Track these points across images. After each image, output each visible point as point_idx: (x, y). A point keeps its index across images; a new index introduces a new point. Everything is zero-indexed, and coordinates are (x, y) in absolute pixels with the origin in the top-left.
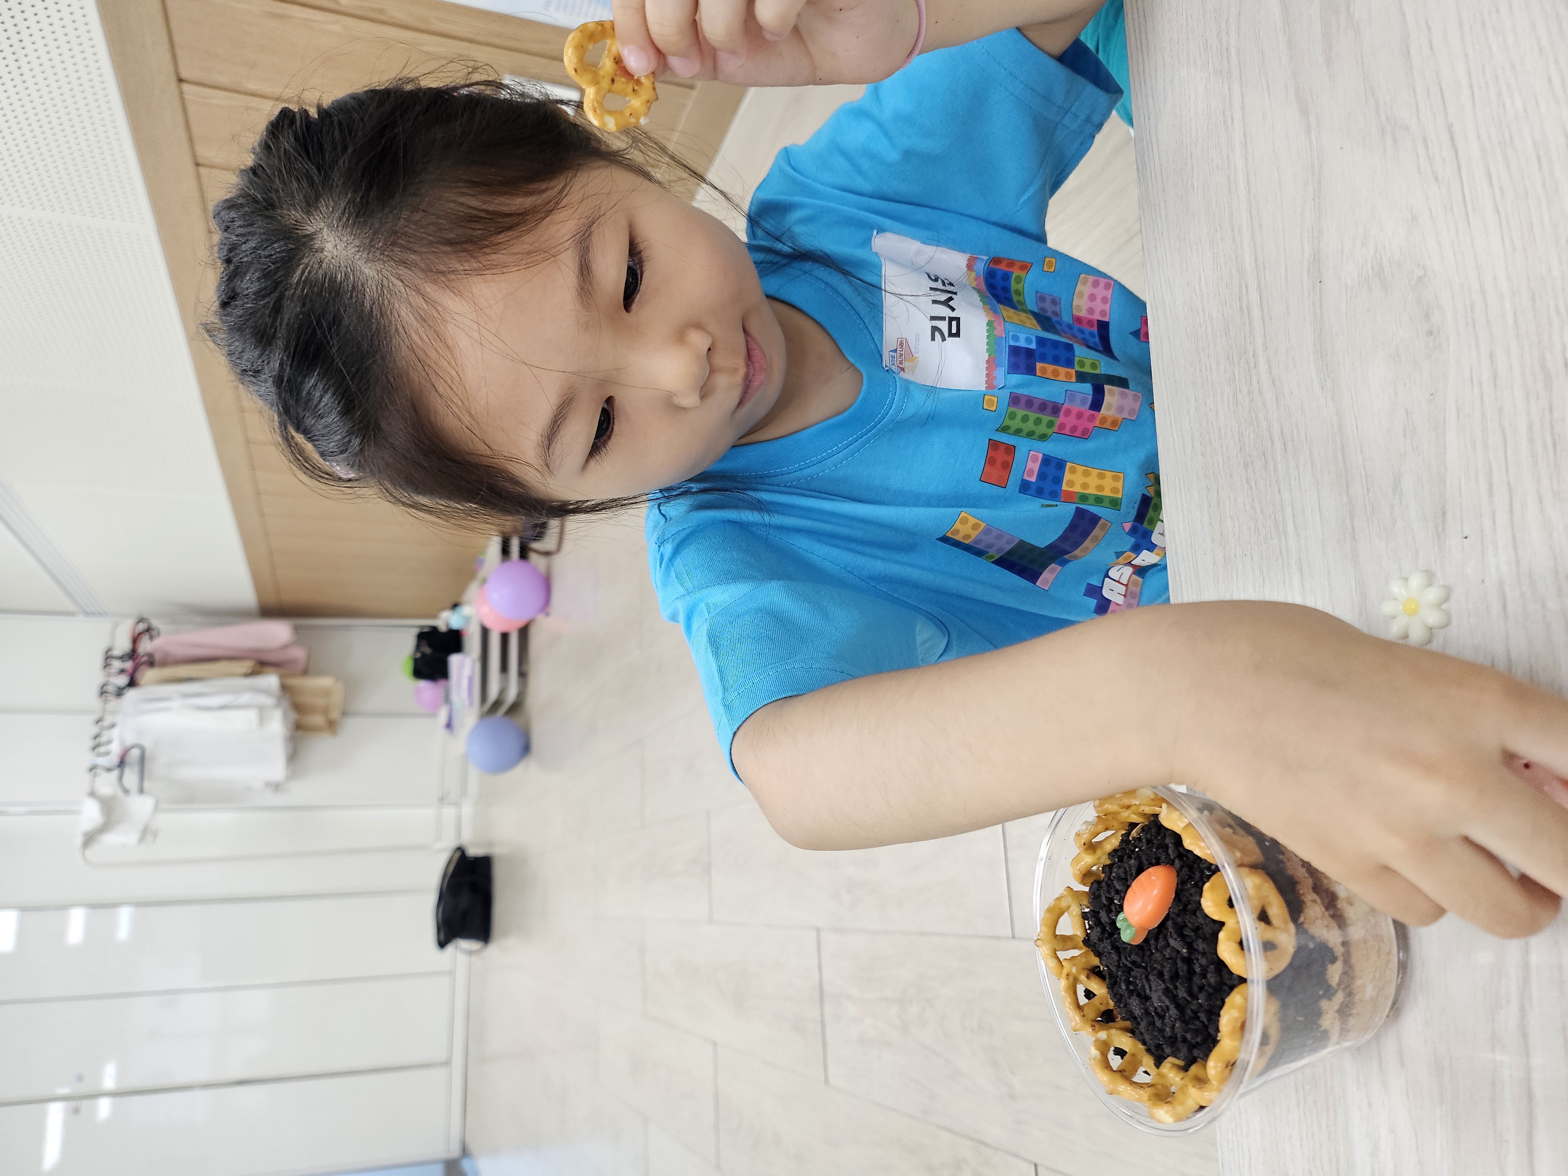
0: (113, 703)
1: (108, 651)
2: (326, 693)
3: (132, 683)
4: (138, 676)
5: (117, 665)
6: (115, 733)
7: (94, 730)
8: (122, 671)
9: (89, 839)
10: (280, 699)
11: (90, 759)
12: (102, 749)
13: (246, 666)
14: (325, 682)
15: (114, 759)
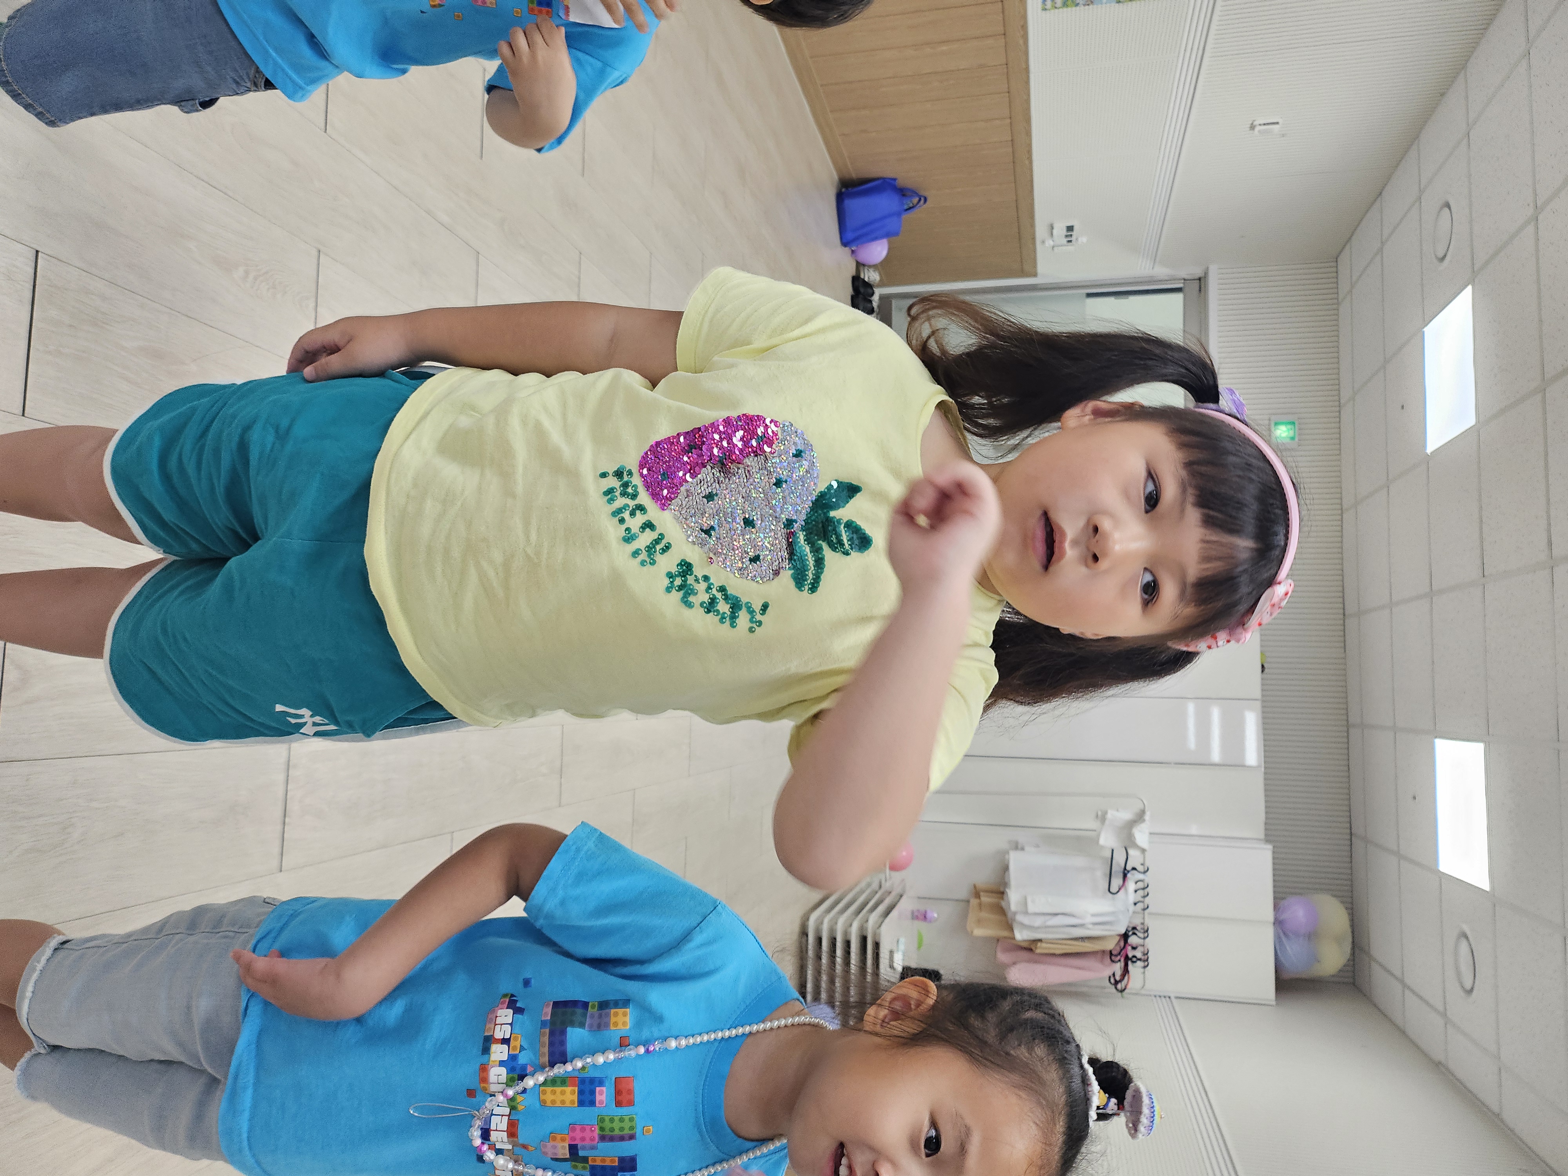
0: (1137, 922)
1: (1145, 967)
2: (979, 922)
3: (1125, 936)
4: (1122, 944)
5: (1139, 954)
6: (1132, 897)
7: (1147, 900)
8: (1134, 948)
9: (1140, 817)
10: (1014, 920)
11: (1147, 878)
12: (1140, 885)
13: (1040, 949)
14: (979, 932)
15: (1132, 877)
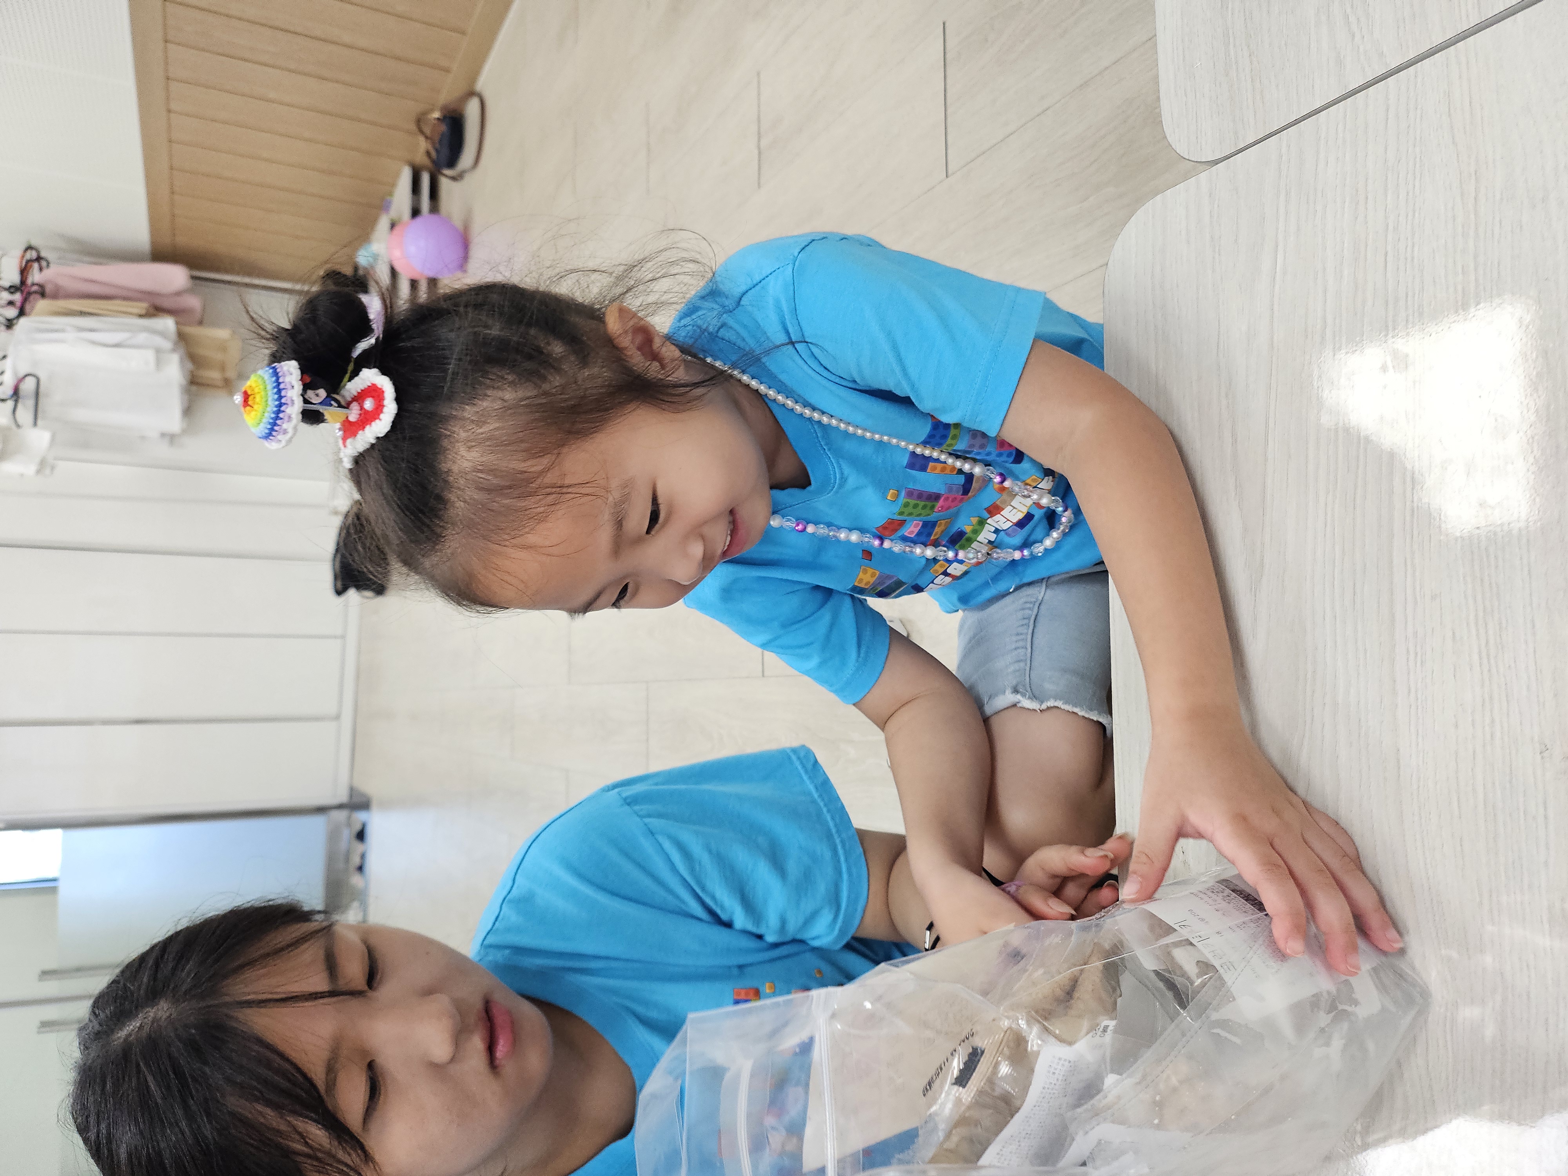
2: (223, 347)
3: (23, 314)
4: (28, 307)
5: (5, 296)
6: (7, 364)
8: (11, 303)
10: (176, 345)
13: (141, 307)
14: (221, 334)
15: (6, 390)
